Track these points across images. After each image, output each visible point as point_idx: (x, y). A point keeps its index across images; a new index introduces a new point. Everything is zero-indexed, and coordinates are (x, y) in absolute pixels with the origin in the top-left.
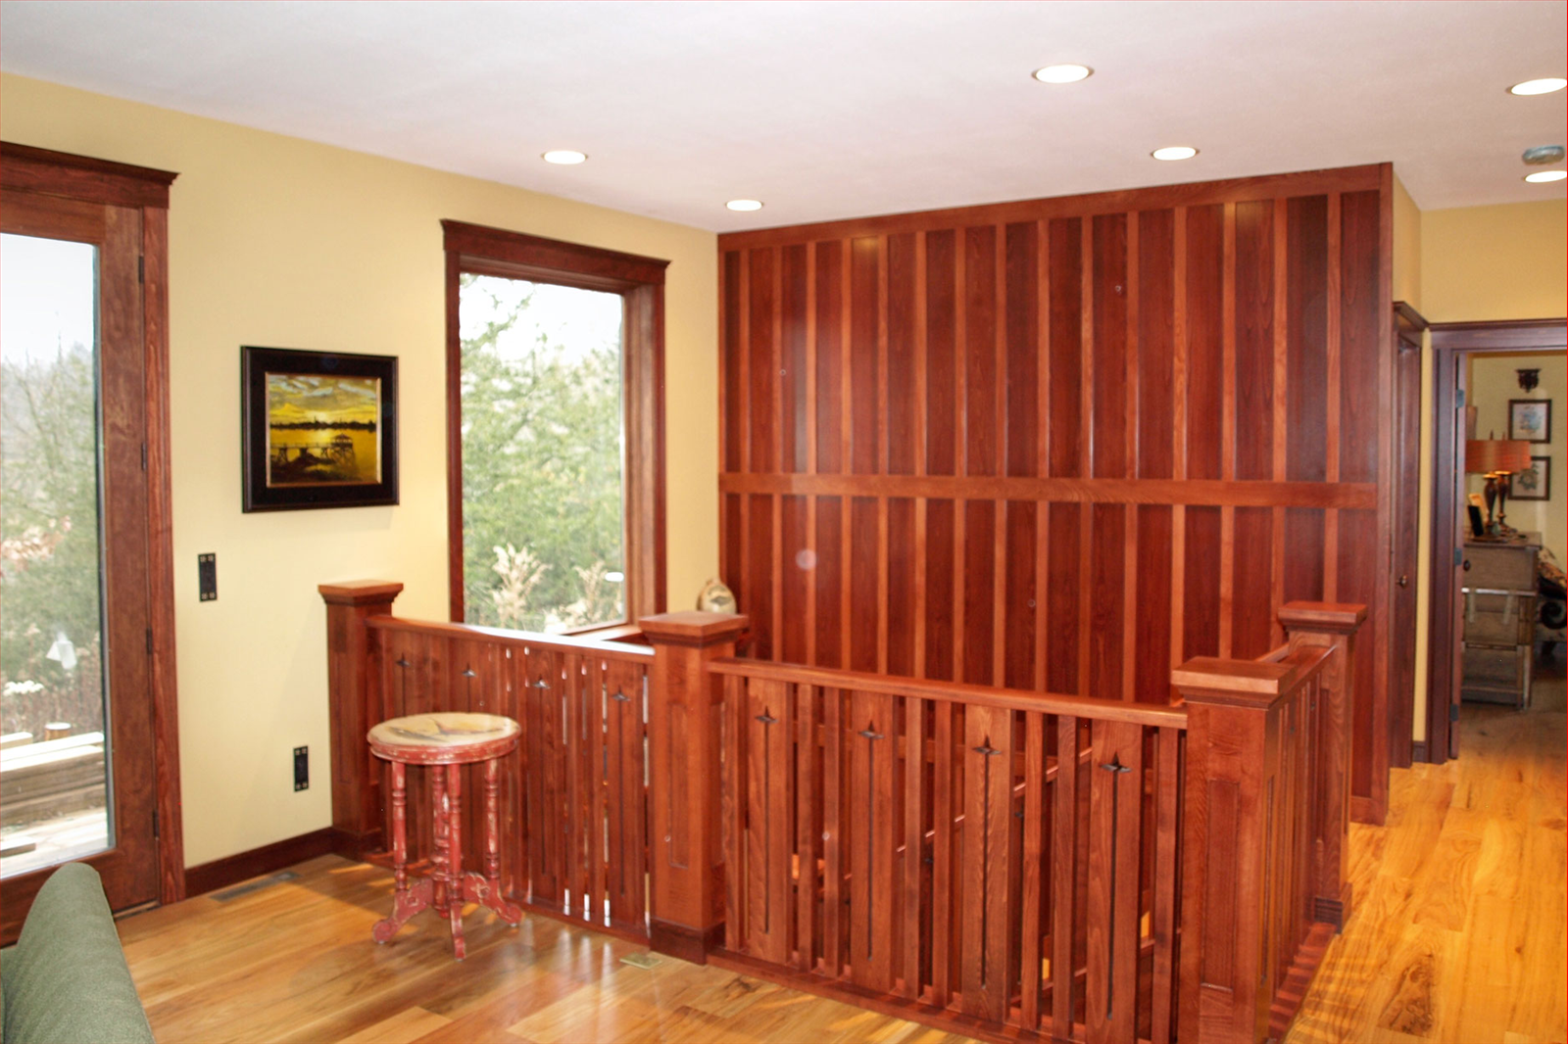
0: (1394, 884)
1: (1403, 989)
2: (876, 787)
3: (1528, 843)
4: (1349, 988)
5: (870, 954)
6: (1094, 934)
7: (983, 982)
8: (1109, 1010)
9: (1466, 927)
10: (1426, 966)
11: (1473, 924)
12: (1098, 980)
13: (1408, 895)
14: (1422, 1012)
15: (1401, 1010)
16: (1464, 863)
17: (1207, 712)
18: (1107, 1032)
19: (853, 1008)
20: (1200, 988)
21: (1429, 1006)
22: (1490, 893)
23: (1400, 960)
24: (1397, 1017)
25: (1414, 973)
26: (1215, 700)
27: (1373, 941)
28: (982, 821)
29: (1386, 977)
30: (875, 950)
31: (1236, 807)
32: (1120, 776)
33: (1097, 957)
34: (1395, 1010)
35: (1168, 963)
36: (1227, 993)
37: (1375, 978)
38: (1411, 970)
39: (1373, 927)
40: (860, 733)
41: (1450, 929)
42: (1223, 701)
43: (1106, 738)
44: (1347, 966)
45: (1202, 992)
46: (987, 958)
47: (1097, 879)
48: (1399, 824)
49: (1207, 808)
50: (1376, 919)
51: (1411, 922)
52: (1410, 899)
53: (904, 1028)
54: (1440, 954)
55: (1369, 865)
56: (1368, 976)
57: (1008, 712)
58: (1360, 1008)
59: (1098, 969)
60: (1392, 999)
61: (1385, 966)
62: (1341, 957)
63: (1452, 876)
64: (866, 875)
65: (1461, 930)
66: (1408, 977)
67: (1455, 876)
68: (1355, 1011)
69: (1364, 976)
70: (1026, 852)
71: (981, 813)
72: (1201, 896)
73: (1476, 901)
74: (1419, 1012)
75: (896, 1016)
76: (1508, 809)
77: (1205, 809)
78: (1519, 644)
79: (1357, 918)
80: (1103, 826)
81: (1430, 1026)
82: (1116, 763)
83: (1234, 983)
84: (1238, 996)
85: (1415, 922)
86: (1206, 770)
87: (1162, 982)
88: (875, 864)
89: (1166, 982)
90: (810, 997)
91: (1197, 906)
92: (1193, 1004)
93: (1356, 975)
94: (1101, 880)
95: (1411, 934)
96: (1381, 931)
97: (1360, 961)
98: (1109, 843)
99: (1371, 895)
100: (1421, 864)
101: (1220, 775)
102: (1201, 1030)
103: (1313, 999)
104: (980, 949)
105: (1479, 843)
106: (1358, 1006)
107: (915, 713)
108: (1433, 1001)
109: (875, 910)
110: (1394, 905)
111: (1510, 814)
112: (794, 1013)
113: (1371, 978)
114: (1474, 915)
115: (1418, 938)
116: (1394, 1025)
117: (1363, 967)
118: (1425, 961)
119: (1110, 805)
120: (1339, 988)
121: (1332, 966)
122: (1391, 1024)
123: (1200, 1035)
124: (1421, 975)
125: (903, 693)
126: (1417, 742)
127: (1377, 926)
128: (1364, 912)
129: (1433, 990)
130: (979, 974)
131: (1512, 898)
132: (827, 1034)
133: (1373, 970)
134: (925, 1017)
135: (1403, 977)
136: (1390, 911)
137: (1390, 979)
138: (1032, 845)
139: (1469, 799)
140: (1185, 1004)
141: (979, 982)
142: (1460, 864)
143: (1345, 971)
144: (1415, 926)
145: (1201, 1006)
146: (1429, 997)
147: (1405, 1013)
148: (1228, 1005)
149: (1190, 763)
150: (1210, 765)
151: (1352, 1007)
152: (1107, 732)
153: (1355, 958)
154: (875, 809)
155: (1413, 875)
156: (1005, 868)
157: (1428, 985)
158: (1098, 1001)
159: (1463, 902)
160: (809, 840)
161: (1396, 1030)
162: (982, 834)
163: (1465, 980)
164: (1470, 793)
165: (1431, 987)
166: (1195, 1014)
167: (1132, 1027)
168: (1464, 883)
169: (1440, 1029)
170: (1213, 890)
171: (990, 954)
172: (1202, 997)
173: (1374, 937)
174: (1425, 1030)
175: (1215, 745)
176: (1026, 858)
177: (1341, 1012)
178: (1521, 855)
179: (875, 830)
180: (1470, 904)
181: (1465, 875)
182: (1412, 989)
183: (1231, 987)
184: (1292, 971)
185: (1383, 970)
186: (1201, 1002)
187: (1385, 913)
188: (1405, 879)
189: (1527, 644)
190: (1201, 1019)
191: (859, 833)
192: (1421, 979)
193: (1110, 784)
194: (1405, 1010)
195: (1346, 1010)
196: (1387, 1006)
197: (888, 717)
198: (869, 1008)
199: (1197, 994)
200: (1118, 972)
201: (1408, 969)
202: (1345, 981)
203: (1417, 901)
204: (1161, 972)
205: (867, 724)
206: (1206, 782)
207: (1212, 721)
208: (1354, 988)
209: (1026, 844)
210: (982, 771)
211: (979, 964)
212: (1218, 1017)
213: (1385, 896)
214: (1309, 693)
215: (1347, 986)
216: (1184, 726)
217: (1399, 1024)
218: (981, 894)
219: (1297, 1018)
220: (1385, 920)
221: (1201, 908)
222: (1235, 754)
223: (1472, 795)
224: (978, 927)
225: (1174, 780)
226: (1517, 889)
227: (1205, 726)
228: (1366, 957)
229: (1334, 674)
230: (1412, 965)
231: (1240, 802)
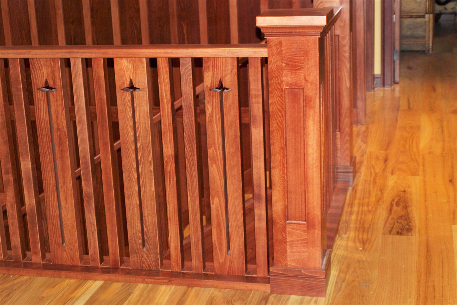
0: (377, 155)
1: (393, 212)
2: (55, 126)
3: (445, 123)
4: (363, 216)
5: (63, 242)
6: (215, 202)
7: (144, 246)
8: (229, 248)
9: (421, 173)
10: (403, 197)
11: (424, 171)
12: (220, 232)
13: (386, 160)
14: (406, 222)
15: (394, 223)
16: (413, 139)
17: (280, 43)
18: (228, 263)
19: (57, 279)
20: (286, 224)
21: (409, 219)
22: (430, 153)
23: (388, 196)
24: (393, 228)
25: (397, 202)
26: (285, 35)
27: (371, 189)
28: (133, 139)
29: (382, 206)
30: (66, 239)
31: (302, 104)
32: (224, 95)
33: (218, 216)
34: (391, 224)
35: (264, 213)
36: (303, 224)
37: (376, 208)
38: (396, 201)
39: (370, 181)
40: (38, 89)
41: (412, 175)
42: (290, 34)
43: (213, 71)
44: (359, 204)
45: (288, 226)
46: (145, 229)
47: (214, 165)
48: (373, 122)
49: (284, 108)
50: (371, 176)
51: (390, 175)
52: (387, 162)
53: (94, 285)
54: (409, 190)
55: (361, 147)
56: (372, 208)
57: (144, 60)
58: (372, 226)
59: (219, 225)
60: (388, 218)
61: (381, 201)
62: (355, 200)
63: (407, 147)
64: (55, 188)
65: (418, 175)
66: (394, 205)
67: (410, 146)
68: (368, 228)
69: (370, 208)
70: (165, 155)
71: (132, 133)
72: (283, 165)
73: (423, 158)
74: (404, 223)
75: (86, 279)
76: (431, 107)
77: (282, 108)
78: (426, 13)
79: (360, 176)
80: (216, 130)
81: (411, 229)
82: (221, 87)
83: (307, 218)
84: (310, 226)
85: (392, 174)
86: (282, 82)
87: (260, 225)
88: (60, 180)
89: (264, 224)
90: (26, 278)
91: (281, 172)
92: (282, 235)
93: (365, 208)
94: (216, 166)
95: (391, 181)
96: (375, 182)
97: (366, 200)
98: (220, 140)
99: (365, 163)
100: (389, 143)
101: (291, 84)
102: (288, 250)
103: (344, 225)
104: (139, 225)
105: (419, 127)
106: (370, 225)
107: (77, 67)
108: (411, 215)
109: (63, 212)
110: (379, 167)
111: (432, 110)
112: (16, 290)
113: (374, 209)
114: (424, 166)
115: (396, 182)
116: (392, 232)
117: (368, 203)
118: (402, 194)
119: (219, 115)
120: (357, 217)
121: (351, 205)
122: (390, 232)
123: (288, 254)
124: (401, 203)
125: (67, 56)
126: (377, 75)
127: (372, 180)
128: (363, 173)
129: (409, 209)
130: (140, 241)
131: (442, 154)
132: (42, 299)
133: (374, 204)
134: (107, 276)
135: (392, 205)
136: (377, 170)
137: (385, 207)
138: (169, 150)
139: (409, 104)
140: (277, 236)
141: (141, 246)
142: (411, 140)
143: (359, 207)
144: (393, 176)
145: (287, 236)
146: (408, 214)
147: (397, 224)
148: (304, 231)
149: (271, 79)
150: (284, 79)
151: (366, 226)
152: (213, 66)
153: (363, 199)
154: (56, 141)
155: (386, 149)
156: (152, 168)
157: (406, 207)
158: (221, 244)
159: (416, 160)
160: (10, 170)
161: (393, 234)
162: (133, 147)
163: (426, 201)
164: (409, 101)
165: (408, 208)
166: (284, 241)
167: (243, 256)
168: (415, 149)
169: (417, 230)
170: (290, 161)
171: (146, 227)
172: (288, 229)
173: (371, 186)
174: (410, 232)
175: (287, 64)
176: (165, 159)
177: (361, 230)
178: (443, 131)
179: (58, 156)
180: (420, 160)
181: (415, 145)
182: (398, 210)
183: (306, 221)
184: (330, 211)
185: (380, 203)
186: (287, 232)
187: (375, 171)
188: (382, 152)
189: (430, 13)
190: (288, 243)
191: (46, 160)
192: (402, 205)
193: (218, 101)
194: (396, 223)
195: (363, 227)
196: (386, 223)
197: (58, 75)
198: (67, 277)
199: (285, 228)
200: (232, 224)
201: (394, 200)
202: (360, 213)
203: (391, 163)
204: (260, 219)
205: (44, 82)
206: (282, 90)
207: (284, 48)
208: (365, 215)
209: (165, 150)
210: (130, 104)
211: (140, 235)
212: (298, 241)
213: (373, 163)
214: (330, 36)
215: (362, 215)
216: (265, 55)
217: (394, 231)
218: (137, 189)
219: (337, 237)
220: (376, 175)
221: (284, 173)
222: (300, 69)
223: (410, 102)
224: (137, 210)
225: (260, 93)
226: (444, 149)
227: (280, 53)
228: (369, 198)
229: (342, 25)
230: (395, 198)
231: (305, 101)
